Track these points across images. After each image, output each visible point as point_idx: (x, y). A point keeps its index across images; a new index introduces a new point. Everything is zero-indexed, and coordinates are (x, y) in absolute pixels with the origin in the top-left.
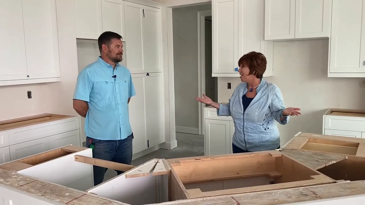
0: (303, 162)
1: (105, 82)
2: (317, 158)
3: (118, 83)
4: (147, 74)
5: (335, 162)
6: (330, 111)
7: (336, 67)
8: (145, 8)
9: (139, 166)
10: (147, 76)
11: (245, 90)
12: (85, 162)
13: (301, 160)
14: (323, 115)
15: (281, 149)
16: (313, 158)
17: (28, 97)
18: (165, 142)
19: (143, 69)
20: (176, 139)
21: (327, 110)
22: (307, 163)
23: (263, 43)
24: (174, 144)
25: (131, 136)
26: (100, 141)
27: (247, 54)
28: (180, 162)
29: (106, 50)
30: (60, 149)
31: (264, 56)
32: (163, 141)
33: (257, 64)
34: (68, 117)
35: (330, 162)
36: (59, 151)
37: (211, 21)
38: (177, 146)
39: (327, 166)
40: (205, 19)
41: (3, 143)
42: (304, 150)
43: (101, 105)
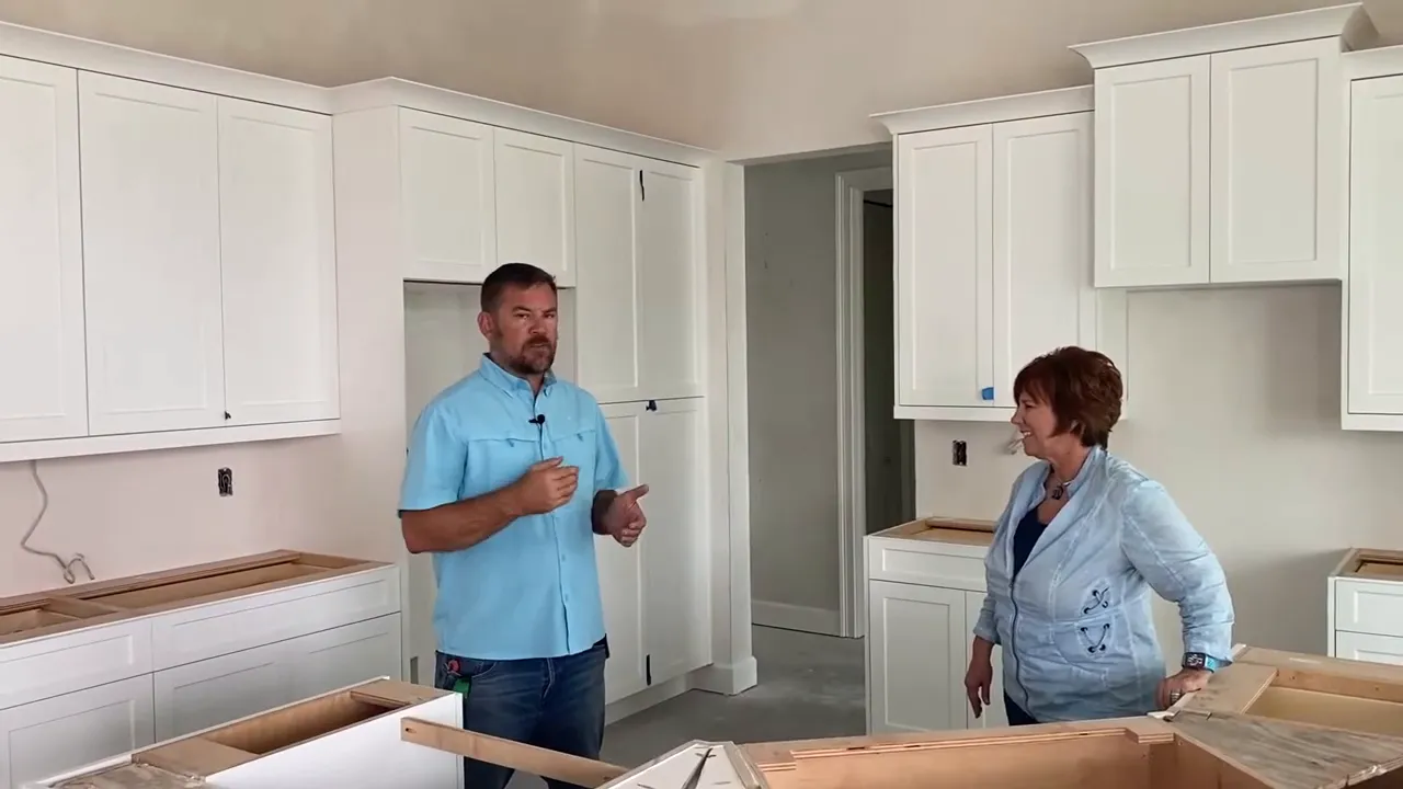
0: (1254, 768)
1: (505, 442)
2: (1314, 754)
3: (551, 442)
4: (648, 404)
5: (1383, 771)
6: (1356, 558)
7: (1370, 392)
8: (648, 166)
9: (643, 766)
10: (650, 411)
11: (1035, 490)
12: (440, 748)
13: (1247, 758)
14: (1329, 575)
15: (1173, 715)
16: (1294, 754)
17: (218, 489)
18: (710, 663)
19: (636, 384)
20: (753, 654)
21: (1340, 554)
22: (1274, 774)
23: (1089, 300)
24: (745, 673)
25: (602, 647)
26: (489, 664)
27: (1049, 357)
28: (791, 759)
30: (348, 694)
31: (1114, 367)
32: (704, 657)
33: (1083, 395)
34: (361, 566)
35: (1363, 772)
36: (342, 699)
37: (891, 206)
38: (755, 683)
39: (1353, 786)
40: (865, 202)
41: (131, 661)
42: (1257, 718)
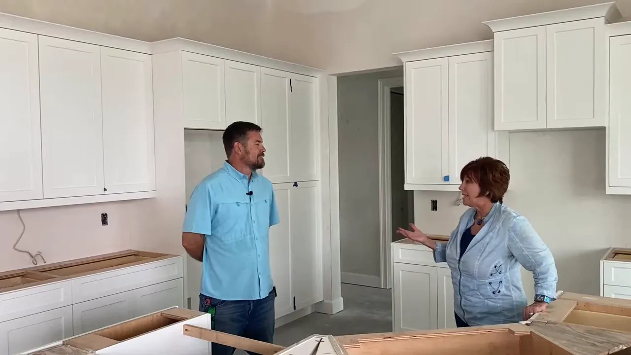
0: (568, 347)
1: (236, 205)
2: (594, 340)
3: (255, 204)
4: (294, 184)
5: (625, 348)
6: (613, 253)
7: (619, 177)
8: (294, 77)
9: (291, 346)
10: (295, 187)
11: (470, 220)
12: (201, 338)
13: (563, 342)
14: (600, 259)
15: (530, 322)
16: (585, 340)
17: (101, 223)
18: (322, 300)
19: (289, 175)
20: (342, 296)
21: (606, 250)
22: (576, 349)
23: (492, 136)
24: (338, 305)
25: (273, 292)
26: (224, 301)
27: (477, 161)
28: (358, 343)
29: (240, 151)
30: (160, 314)
31: (506, 167)
33: (493, 179)
34: (165, 256)
35: (616, 348)
36: (157, 317)
37: (403, 95)
38: (343, 309)
40: (391, 92)
41: (62, 300)
42: (570, 324)
43: (228, 240)
